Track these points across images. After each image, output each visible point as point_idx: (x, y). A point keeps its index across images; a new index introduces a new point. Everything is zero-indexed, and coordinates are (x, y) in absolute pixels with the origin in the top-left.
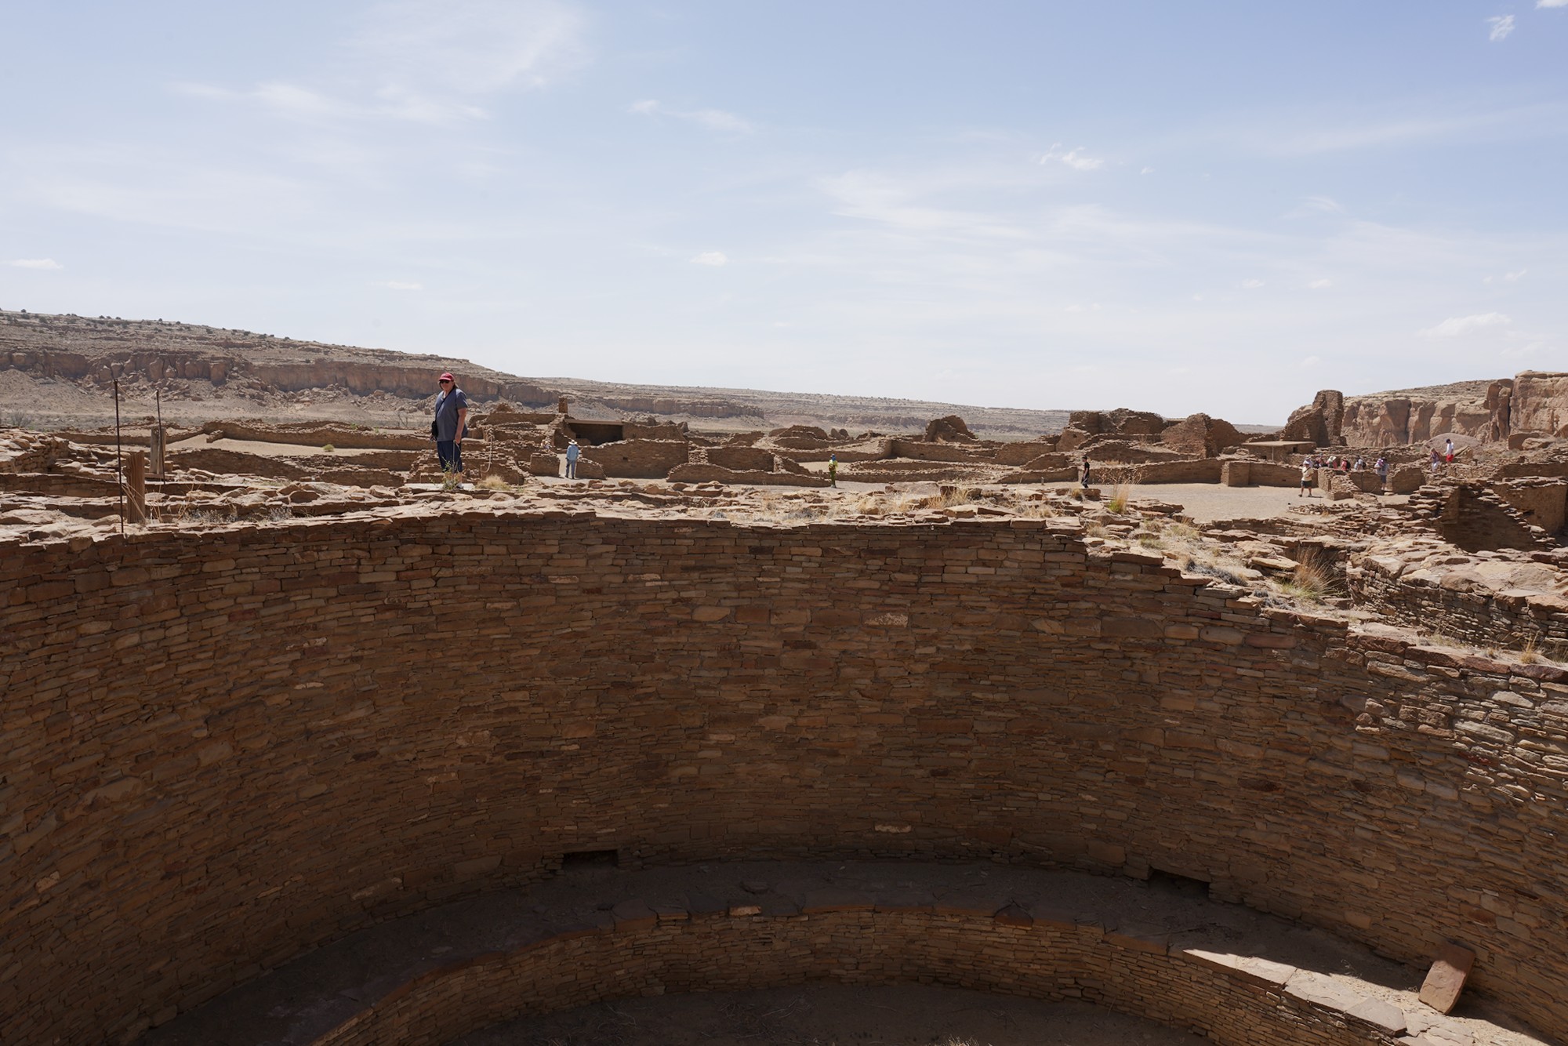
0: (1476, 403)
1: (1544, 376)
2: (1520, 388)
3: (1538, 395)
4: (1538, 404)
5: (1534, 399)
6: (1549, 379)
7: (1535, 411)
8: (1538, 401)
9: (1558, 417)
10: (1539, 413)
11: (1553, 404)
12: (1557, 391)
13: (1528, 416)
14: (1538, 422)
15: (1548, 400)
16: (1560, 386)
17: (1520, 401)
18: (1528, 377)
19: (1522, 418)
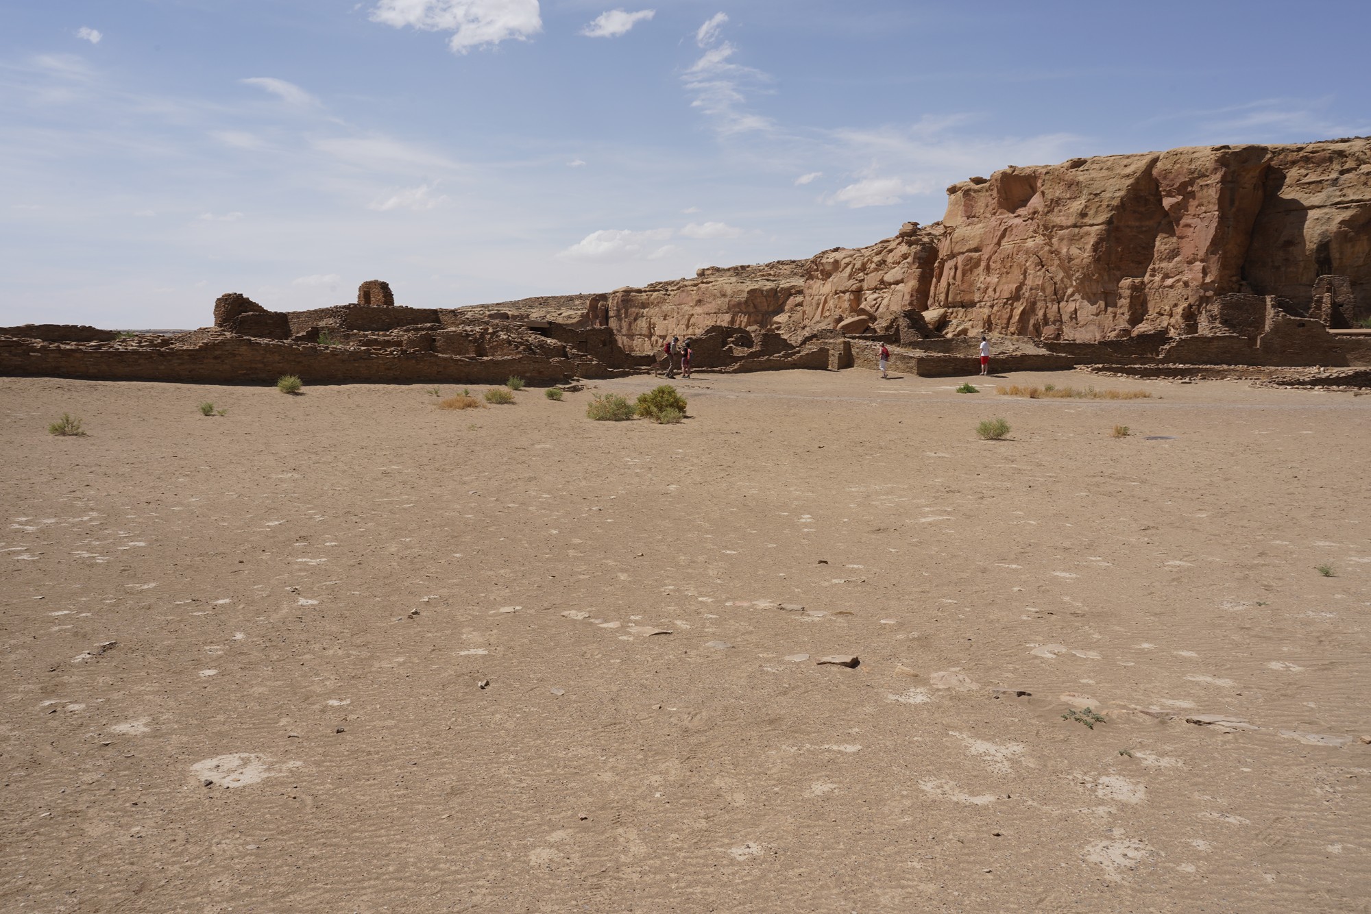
0: (563, 315)
1: (639, 291)
2: (622, 301)
3: (636, 307)
4: (637, 314)
5: (633, 310)
6: (644, 294)
7: (635, 320)
8: (637, 311)
9: (654, 324)
10: (639, 322)
11: (650, 314)
12: (652, 304)
13: (630, 325)
14: (638, 329)
15: (645, 311)
16: (654, 299)
17: (623, 311)
18: (627, 292)
19: (624, 325)
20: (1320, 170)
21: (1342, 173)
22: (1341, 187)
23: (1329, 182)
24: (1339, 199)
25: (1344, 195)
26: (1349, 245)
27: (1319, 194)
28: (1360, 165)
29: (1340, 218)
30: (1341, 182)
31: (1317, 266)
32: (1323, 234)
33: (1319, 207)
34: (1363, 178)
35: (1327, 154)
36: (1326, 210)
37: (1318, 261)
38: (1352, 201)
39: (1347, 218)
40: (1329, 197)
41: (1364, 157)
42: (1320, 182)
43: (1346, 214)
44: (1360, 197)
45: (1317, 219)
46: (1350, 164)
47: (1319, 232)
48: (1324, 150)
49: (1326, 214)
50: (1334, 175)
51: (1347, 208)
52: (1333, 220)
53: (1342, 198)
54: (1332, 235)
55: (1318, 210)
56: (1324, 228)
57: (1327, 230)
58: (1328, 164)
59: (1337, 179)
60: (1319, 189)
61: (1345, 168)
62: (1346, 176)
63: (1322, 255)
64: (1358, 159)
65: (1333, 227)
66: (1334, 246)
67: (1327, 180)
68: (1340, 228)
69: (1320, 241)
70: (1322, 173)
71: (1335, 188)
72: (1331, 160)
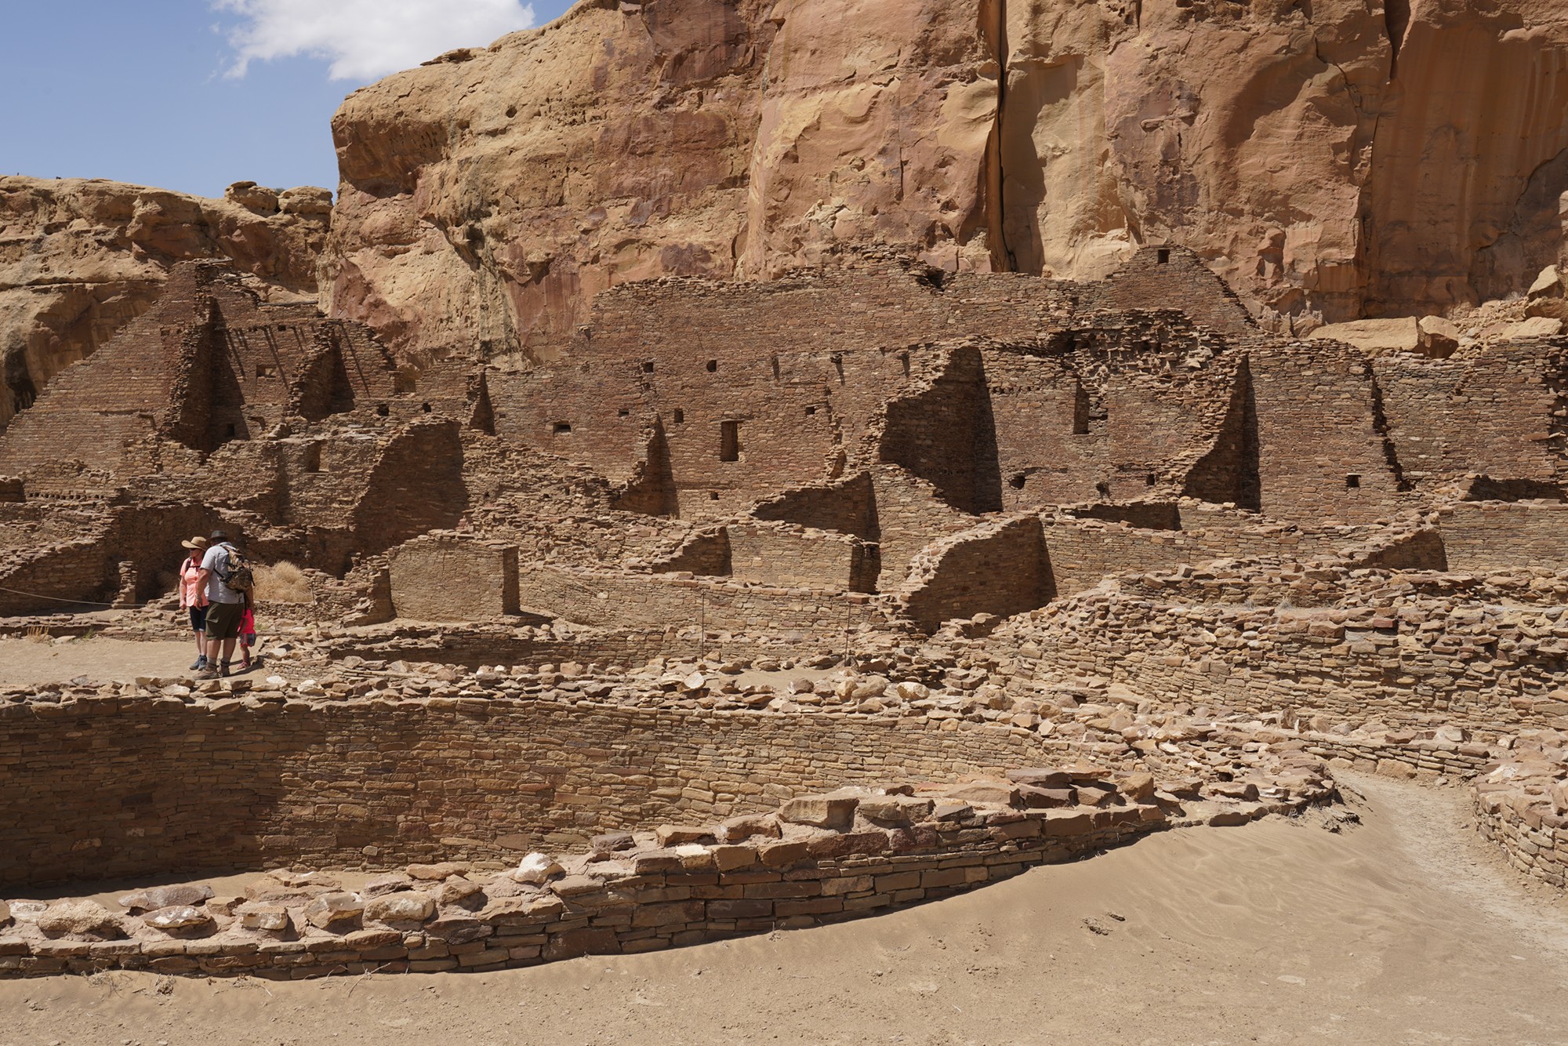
20: (21, 221)
21: (49, 229)
22: (44, 255)
23: (30, 245)
24: (37, 276)
25: (47, 270)
26: (55, 358)
27: (16, 264)
28: (72, 219)
29: (36, 310)
30: (45, 245)
31: (12, 393)
32: (14, 335)
33: (13, 287)
34: (72, 240)
35: (27, 195)
36: (20, 293)
37: (12, 385)
38: (54, 280)
39: (46, 310)
40: (26, 270)
41: (74, 205)
42: (18, 242)
43: (46, 302)
44: (65, 275)
45: (7, 308)
46: (60, 216)
47: (8, 331)
48: (24, 187)
49: (20, 299)
50: (39, 233)
51: (46, 291)
52: (29, 311)
53: (44, 275)
54: (26, 338)
55: (11, 291)
56: (16, 324)
57: (19, 329)
58: (31, 213)
59: (39, 240)
60: (16, 256)
61: (53, 221)
62: (56, 236)
63: (16, 374)
64: (68, 209)
65: (27, 324)
66: (32, 358)
67: (28, 241)
68: (37, 326)
69: (10, 348)
70: (24, 228)
71: (36, 255)
72: (34, 205)
